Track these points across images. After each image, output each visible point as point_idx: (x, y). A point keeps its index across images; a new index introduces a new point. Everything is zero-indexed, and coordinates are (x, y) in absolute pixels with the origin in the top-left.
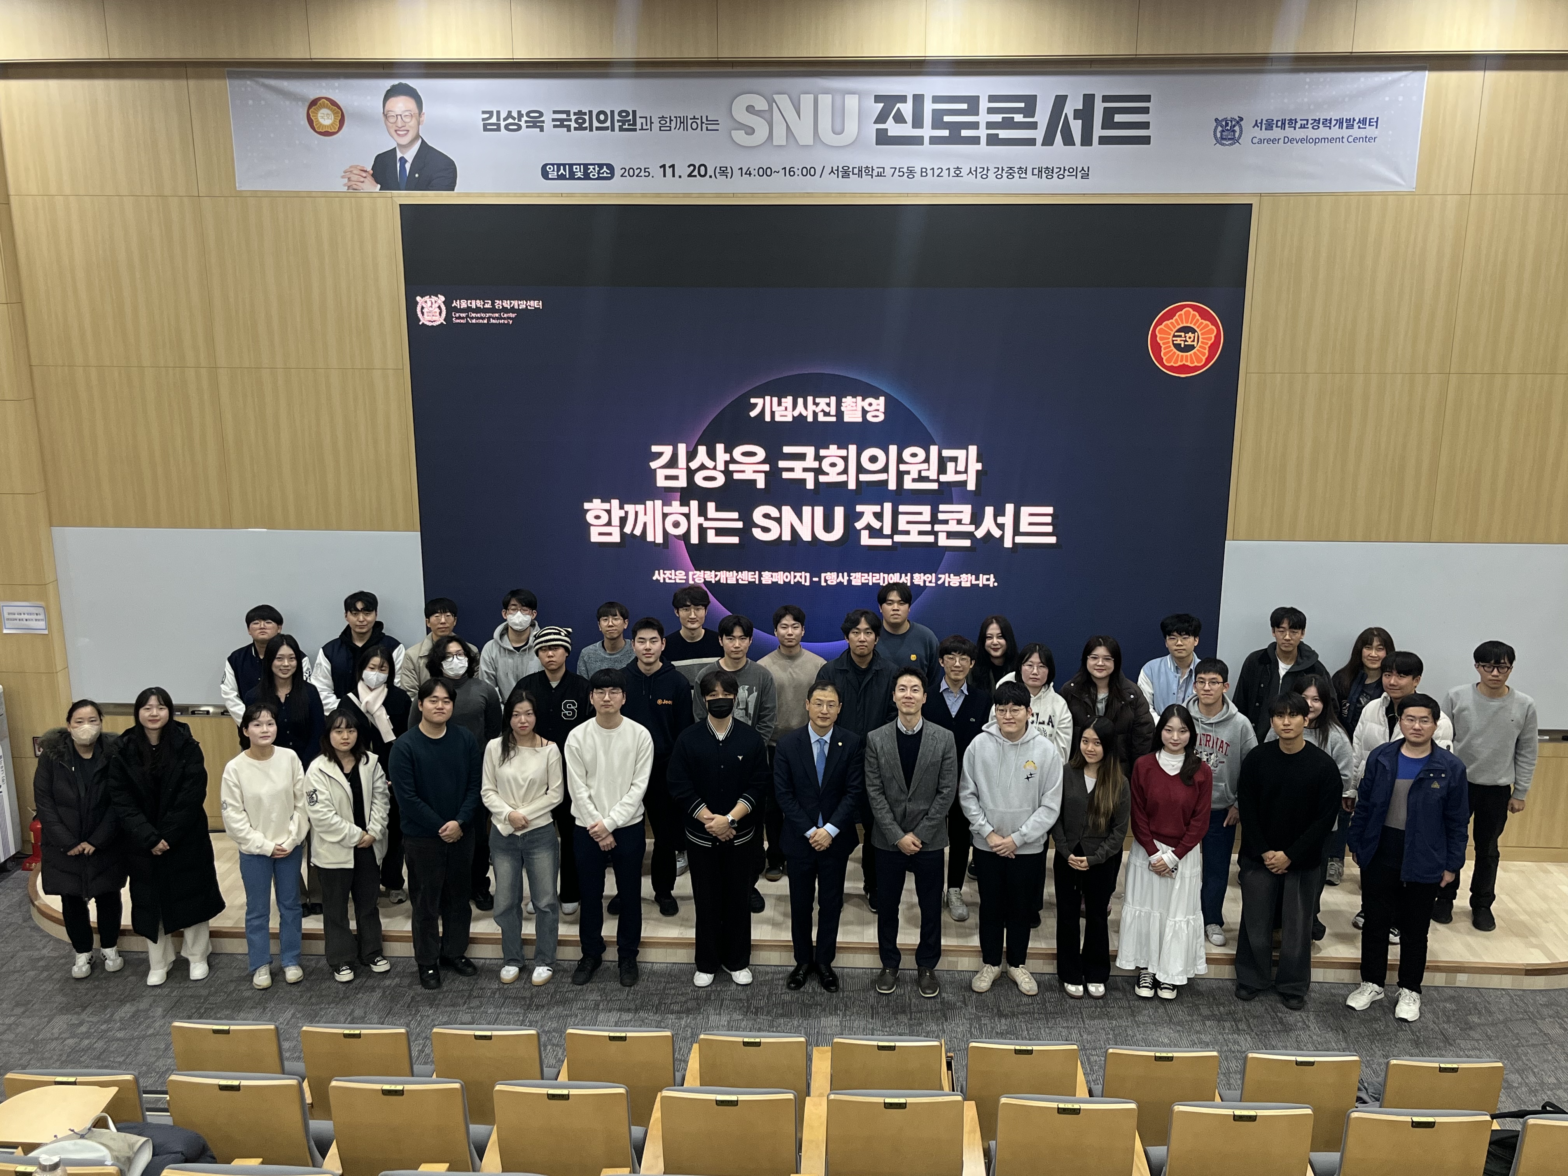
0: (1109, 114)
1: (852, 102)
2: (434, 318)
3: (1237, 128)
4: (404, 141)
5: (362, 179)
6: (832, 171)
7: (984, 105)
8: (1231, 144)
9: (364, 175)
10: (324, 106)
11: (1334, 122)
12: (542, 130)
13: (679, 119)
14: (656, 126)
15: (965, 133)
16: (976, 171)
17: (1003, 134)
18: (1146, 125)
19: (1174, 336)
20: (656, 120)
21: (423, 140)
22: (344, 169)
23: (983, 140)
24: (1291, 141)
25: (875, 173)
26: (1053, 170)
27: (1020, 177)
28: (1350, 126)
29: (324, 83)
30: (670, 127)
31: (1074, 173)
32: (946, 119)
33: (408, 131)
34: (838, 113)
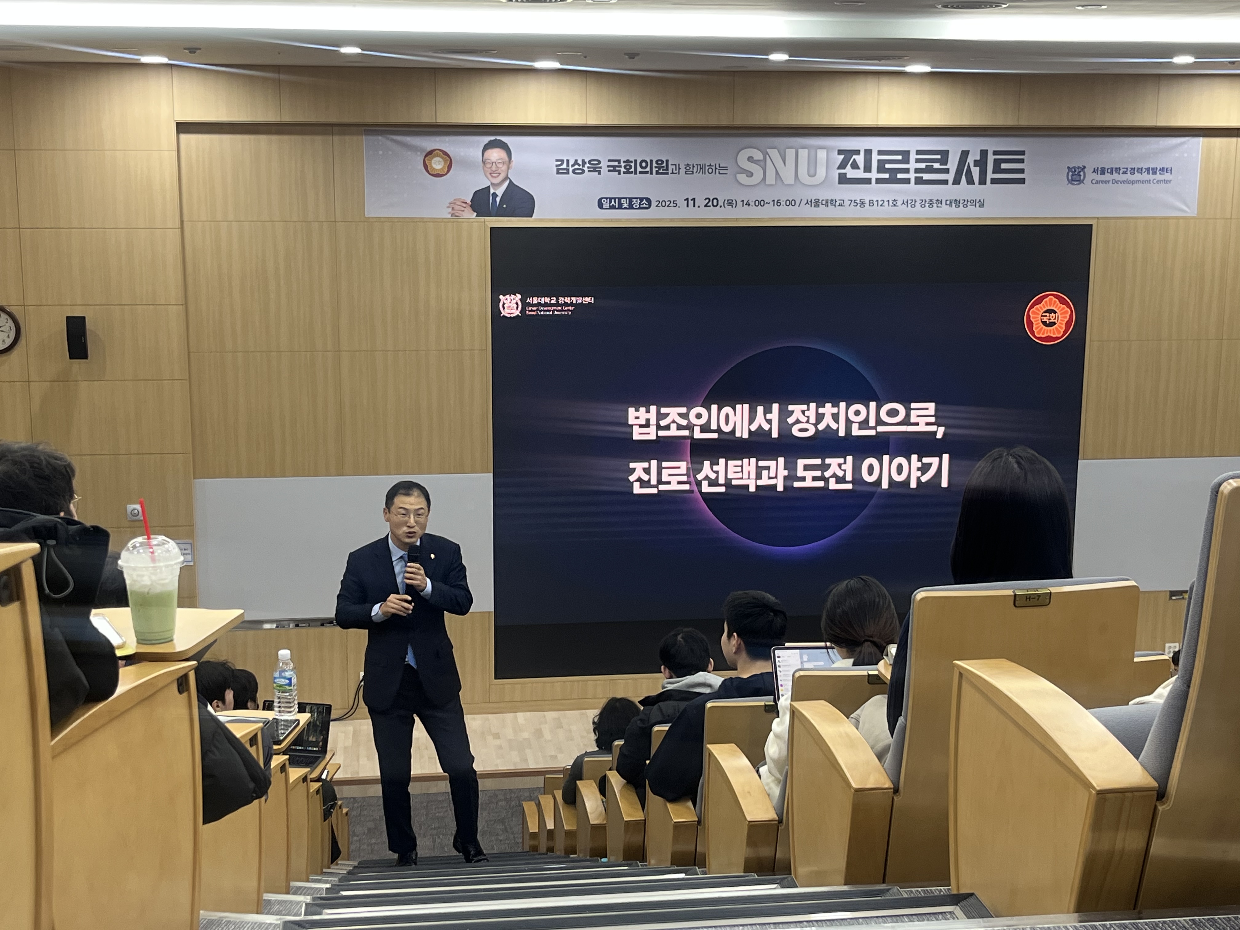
0: (997, 163)
1: (822, 155)
2: (512, 311)
3: (1082, 173)
4: (496, 181)
5: (463, 209)
6: (807, 203)
7: (913, 157)
8: (1079, 184)
9: (464, 205)
10: (438, 156)
11: (1144, 170)
12: (599, 173)
13: (699, 166)
14: (683, 171)
15: (900, 176)
16: (907, 202)
17: (926, 176)
18: (1022, 171)
19: (1042, 316)
20: (683, 167)
21: (510, 180)
22: (449, 201)
23: (913, 181)
24: (1117, 182)
25: (837, 204)
26: (959, 201)
27: (937, 207)
28: (1154, 173)
29: (438, 138)
30: (693, 172)
31: (974, 204)
32: (887, 166)
33: (500, 174)
34: (813, 162)
